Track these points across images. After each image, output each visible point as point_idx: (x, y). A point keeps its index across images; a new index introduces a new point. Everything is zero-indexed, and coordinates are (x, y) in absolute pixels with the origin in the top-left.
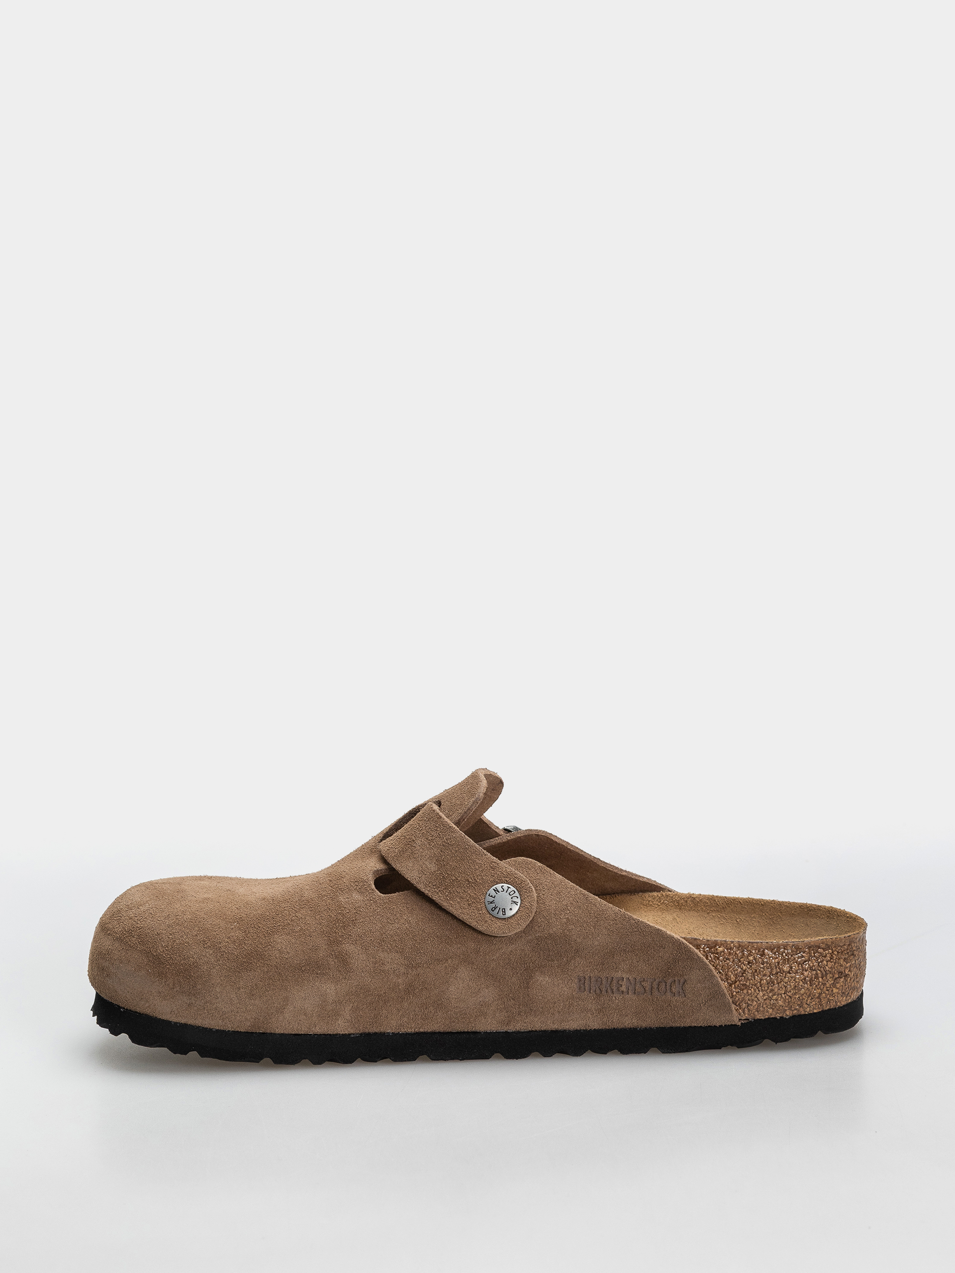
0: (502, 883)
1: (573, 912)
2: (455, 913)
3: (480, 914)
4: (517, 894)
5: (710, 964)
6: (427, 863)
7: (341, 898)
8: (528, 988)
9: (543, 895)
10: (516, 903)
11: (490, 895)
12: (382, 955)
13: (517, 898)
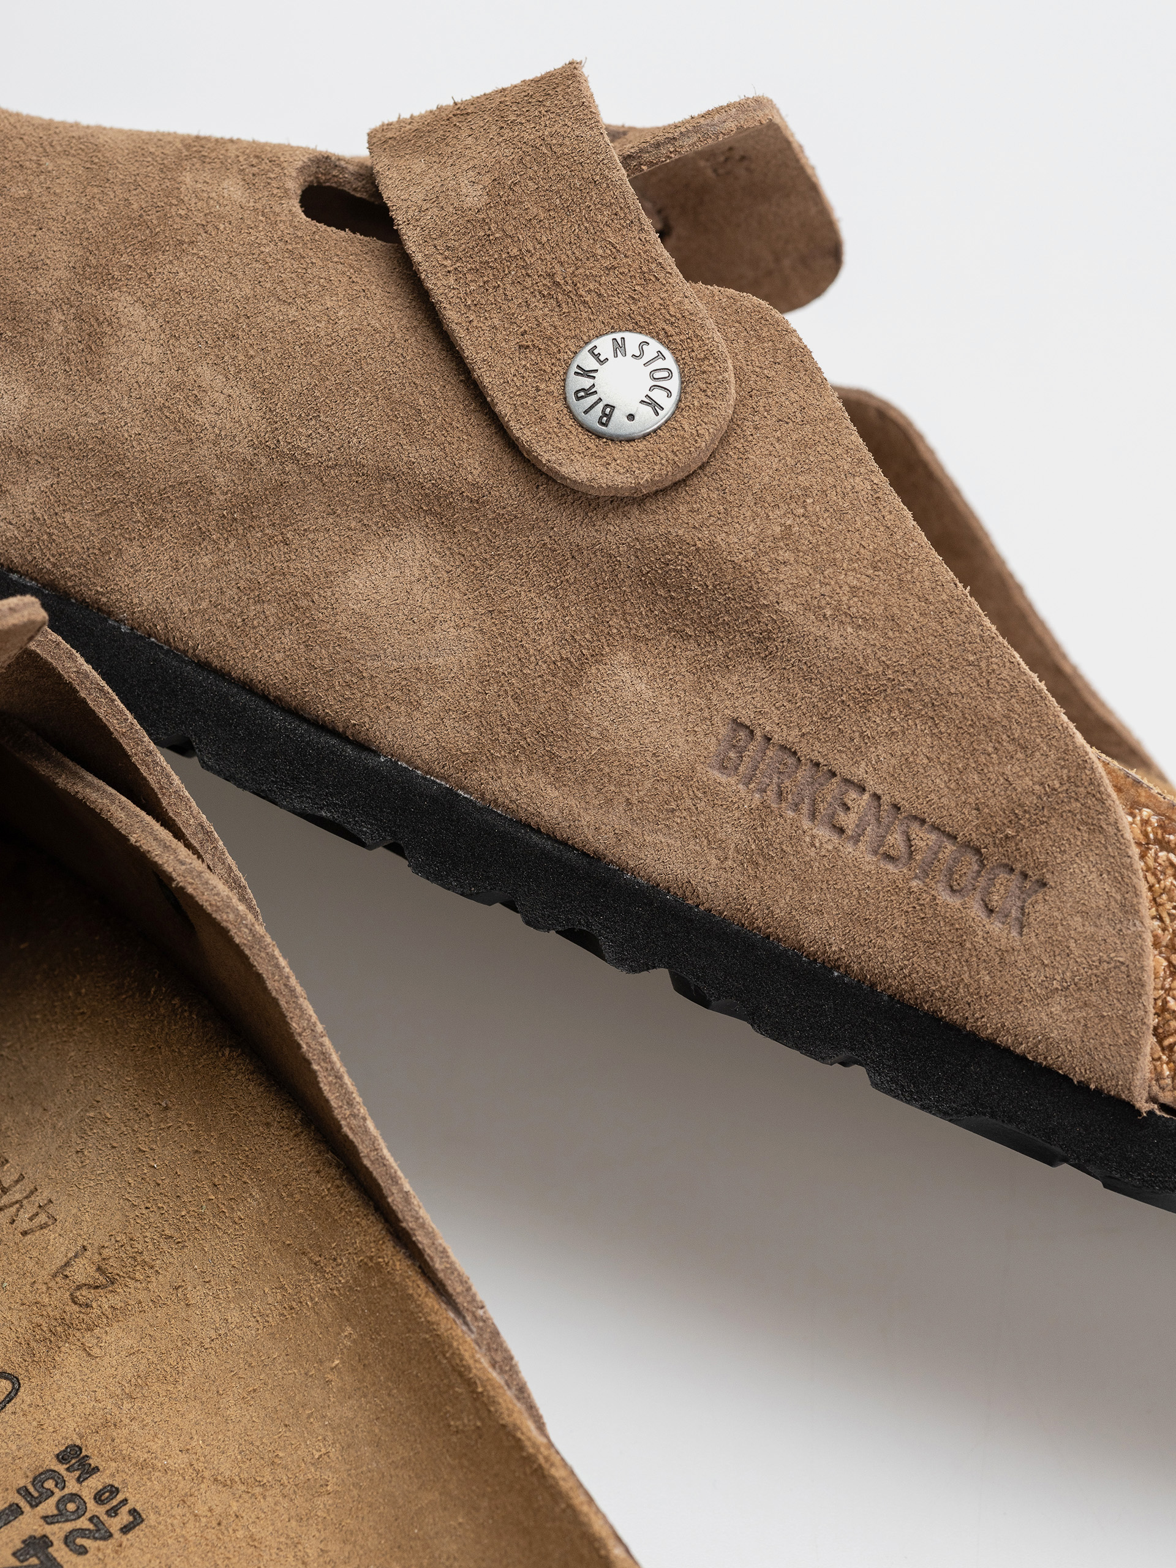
0: (650, 334)
1: (814, 518)
2: (469, 352)
3: (538, 390)
4: (674, 384)
5: (1146, 878)
6: (464, 181)
7: (188, 178)
8: (574, 684)
9: (756, 428)
10: (655, 406)
11: (596, 352)
12: (206, 373)
13: (669, 395)
